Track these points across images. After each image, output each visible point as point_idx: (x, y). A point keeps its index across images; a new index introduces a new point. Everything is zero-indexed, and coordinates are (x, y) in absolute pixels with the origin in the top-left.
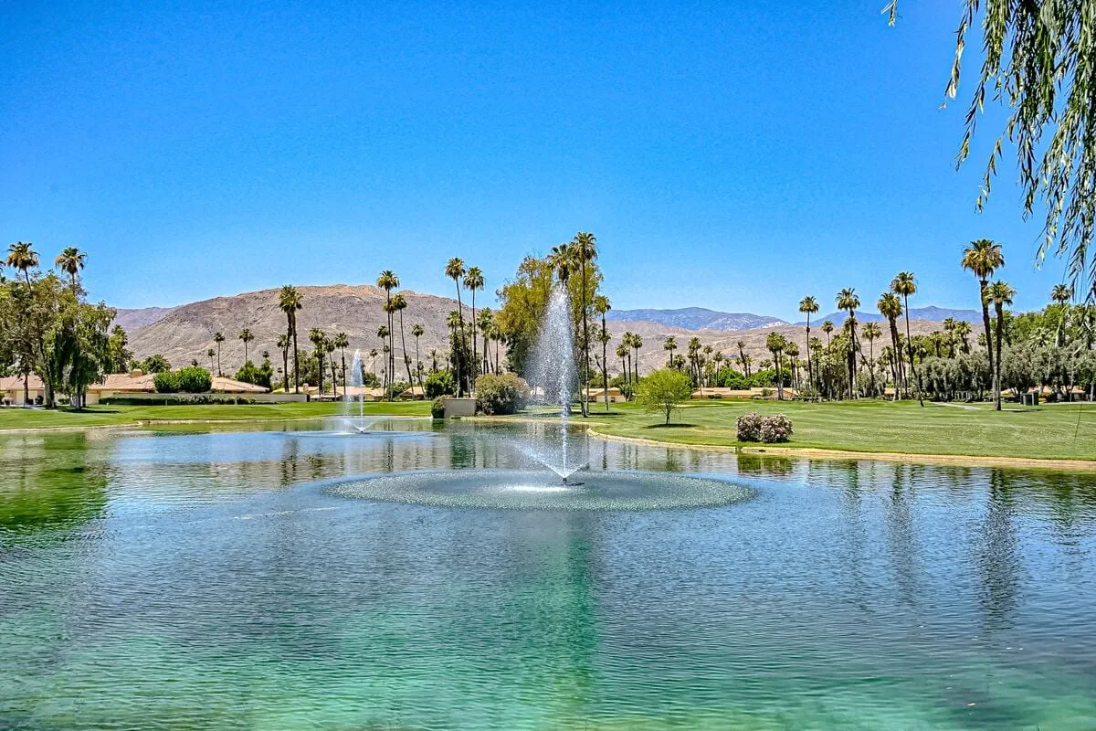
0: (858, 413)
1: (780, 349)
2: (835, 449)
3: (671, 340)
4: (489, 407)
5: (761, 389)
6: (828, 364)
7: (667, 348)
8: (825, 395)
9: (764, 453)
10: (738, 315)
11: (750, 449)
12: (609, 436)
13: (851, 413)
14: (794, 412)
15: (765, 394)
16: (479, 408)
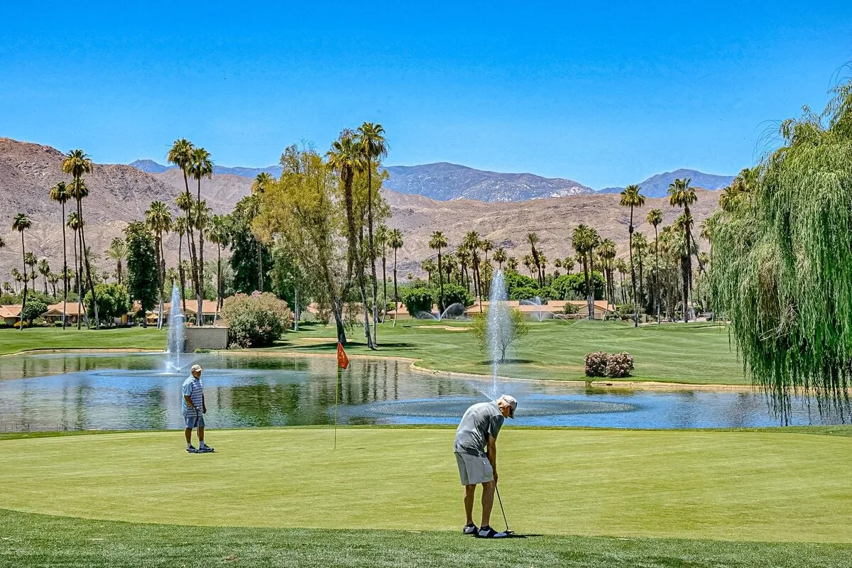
0: (693, 342)
1: (589, 248)
2: (671, 382)
3: (439, 234)
4: (245, 337)
5: (563, 303)
6: (654, 268)
7: (433, 246)
8: (650, 311)
9: (611, 387)
10: (511, 177)
11: (597, 383)
12: (452, 373)
13: (684, 341)
14: (618, 340)
15: (569, 310)
16: (232, 339)
